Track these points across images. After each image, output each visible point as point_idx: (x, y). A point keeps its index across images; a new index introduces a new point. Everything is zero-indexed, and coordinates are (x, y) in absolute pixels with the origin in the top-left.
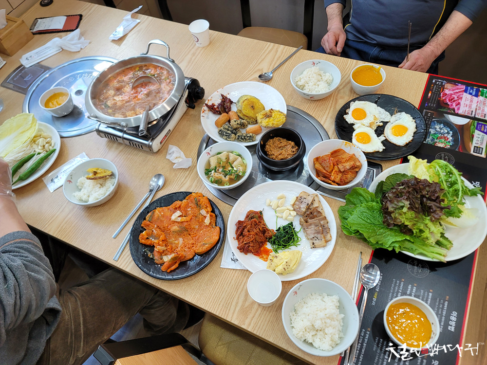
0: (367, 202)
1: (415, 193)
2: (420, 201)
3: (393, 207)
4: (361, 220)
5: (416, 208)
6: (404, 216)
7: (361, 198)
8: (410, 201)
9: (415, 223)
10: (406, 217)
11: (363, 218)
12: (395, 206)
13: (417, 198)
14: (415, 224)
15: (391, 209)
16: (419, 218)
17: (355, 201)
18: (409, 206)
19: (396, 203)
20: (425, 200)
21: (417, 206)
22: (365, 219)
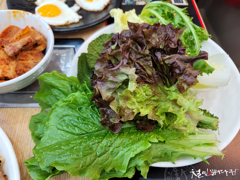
0: (66, 95)
1: (139, 47)
2: (151, 62)
3: (109, 89)
4: (63, 133)
5: (149, 77)
6: (134, 100)
7: (56, 92)
8: (135, 66)
9: (156, 104)
10: (139, 100)
11: (65, 128)
12: (112, 86)
13: (145, 56)
14: (156, 107)
15: (106, 95)
16: (159, 93)
17: (48, 100)
18: (136, 76)
19: (111, 78)
20: (159, 55)
21: (149, 72)
22: (70, 129)
